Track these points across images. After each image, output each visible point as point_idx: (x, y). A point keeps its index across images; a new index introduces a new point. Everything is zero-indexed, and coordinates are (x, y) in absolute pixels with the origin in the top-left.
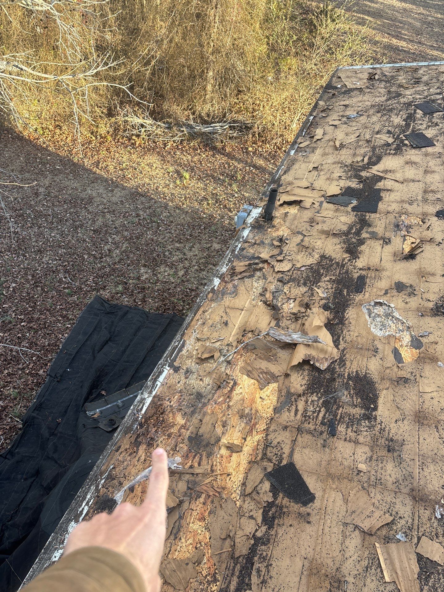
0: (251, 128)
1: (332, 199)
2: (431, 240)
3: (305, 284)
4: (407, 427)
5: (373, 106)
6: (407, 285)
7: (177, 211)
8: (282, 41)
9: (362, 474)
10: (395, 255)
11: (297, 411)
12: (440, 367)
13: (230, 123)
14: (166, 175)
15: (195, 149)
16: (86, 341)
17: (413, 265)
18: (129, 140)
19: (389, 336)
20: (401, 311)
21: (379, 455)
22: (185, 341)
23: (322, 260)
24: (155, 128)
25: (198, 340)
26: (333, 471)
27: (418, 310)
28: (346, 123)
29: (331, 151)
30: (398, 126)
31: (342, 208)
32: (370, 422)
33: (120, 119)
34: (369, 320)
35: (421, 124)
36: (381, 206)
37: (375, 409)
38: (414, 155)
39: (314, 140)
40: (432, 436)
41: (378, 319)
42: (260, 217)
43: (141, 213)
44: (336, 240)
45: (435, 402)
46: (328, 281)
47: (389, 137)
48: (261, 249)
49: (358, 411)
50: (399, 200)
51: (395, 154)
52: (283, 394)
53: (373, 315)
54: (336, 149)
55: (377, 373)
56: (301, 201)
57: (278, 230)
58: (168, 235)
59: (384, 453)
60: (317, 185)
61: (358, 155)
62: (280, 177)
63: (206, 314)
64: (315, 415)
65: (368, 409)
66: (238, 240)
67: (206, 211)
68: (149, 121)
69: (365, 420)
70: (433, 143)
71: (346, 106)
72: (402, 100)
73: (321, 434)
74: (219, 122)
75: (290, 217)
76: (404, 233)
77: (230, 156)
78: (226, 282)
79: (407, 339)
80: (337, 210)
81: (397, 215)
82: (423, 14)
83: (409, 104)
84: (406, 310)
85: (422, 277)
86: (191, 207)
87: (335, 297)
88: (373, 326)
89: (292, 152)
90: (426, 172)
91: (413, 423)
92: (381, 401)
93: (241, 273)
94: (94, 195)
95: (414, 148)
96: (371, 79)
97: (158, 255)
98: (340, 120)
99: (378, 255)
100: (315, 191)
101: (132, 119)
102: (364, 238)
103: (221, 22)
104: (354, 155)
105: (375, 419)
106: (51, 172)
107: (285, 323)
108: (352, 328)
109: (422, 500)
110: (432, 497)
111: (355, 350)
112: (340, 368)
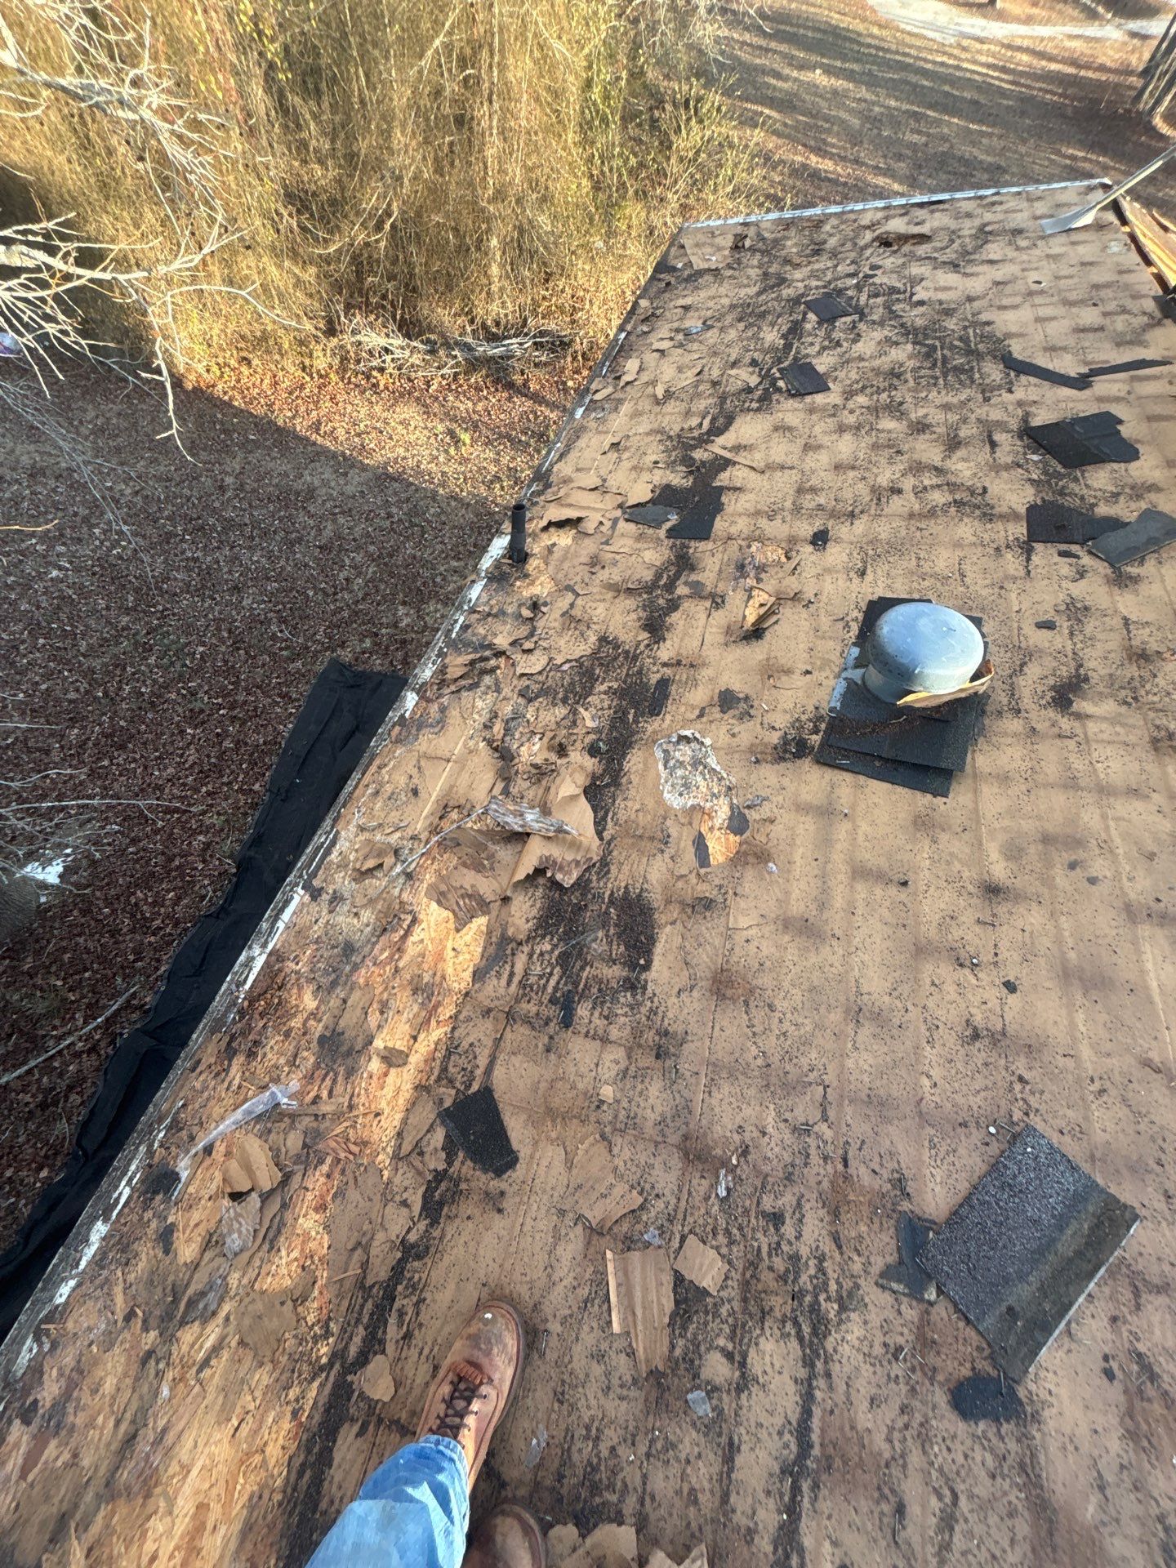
1: (635, 513)
2: (796, 597)
3: (565, 701)
4: (696, 1005)
5: (732, 307)
6: (741, 696)
9: (605, 1107)
10: (729, 630)
11: (512, 974)
12: (770, 873)
17: (756, 652)
19: (693, 807)
20: (722, 752)
21: (640, 1065)
23: (600, 648)
26: (556, 1102)
27: (751, 749)
28: (681, 345)
29: (647, 407)
30: (773, 349)
31: (651, 531)
32: (634, 996)
34: (664, 774)
35: (812, 345)
36: (718, 525)
37: (647, 967)
38: (790, 411)
39: (621, 384)
40: (737, 1022)
41: (679, 772)
42: (504, 557)
44: (631, 603)
45: (752, 948)
46: (605, 693)
47: (752, 373)
48: (498, 626)
49: (614, 973)
50: (752, 510)
51: (758, 410)
52: (493, 940)
53: (672, 763)
54: (657, 401)
55: (659, 890)
56: (580, 519)
57: (532, 583)
59: (647, 1060)
60: (613, 481)
61: (692, 416)
63: (384, 771)
64: (542, 982)
65: (633, 965)
66: (460, 607)
69: (626, 990)
70: (826, 384)
71: (686, 308)
72: (785, 292)
73: (547, 1024)
75: (557, 554)
76: (750, 582)
78: (428, 701)
79: (723, 813)
80: (640, 537)
81: (744, 543)
83: (796, 301)
84: (730, 751)
85: (769, 677)
87: (611, 728)
88: (668, 787)
89: (579, 413)
90: (807, 448)
91: (708, 994)
92: (659, 949)
93: (456, 680)
95: (793, 396)
96: (737, 248)
98: (672, 338)
99: (699, 632)
100: (607, 496)
102: (679, 597)
104: (688, 413)
105: (645, 988)
107: (518, 786)
108: (632, 793)
109: (698, 1158)
110: (718, 1152)
111: (630, 841)
112: (598, 880)
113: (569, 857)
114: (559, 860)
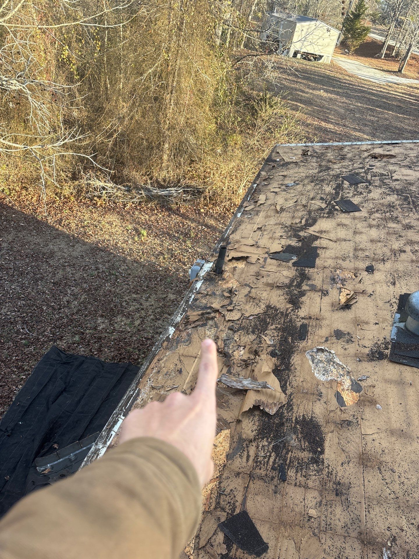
0: (202, 193)
1: (275, 256)
2: (363, 292)
3: (253, 332)
4: (352, 470)
5: (307, 177)
6: (345, 332)
7: (135, 265)
8: (228, 122)
9: (313, 520)
10: (333, 305)
11: (248, 457)
12: (378, 409)
13: (184, 188)
14: (125, 232)
15: (152, 210)
16: (41, 392)
17: (349, 315)
18: (91, 200)
19: (332, 381)
20: (341, 357)
21: (328, 499)
22: (140, 390)
23: (268, 310)
24: (115, 190)
25: (153, 388)
26: (285, 518)
27: (356, 355)
28: (285, 191)
29: (273, 214)
30: (329, 194)
31: (284, 263)
32: (318, 466)
33: (83, 182)
34: (313, 366)
35: (349, 193)
36: (318, 262)
37: (322, 452)
38: (344, 218)
39: (258, 204)
40: (376, 478)
41: (321, 365)
42: (211, 271)
43: (100, 266)
44: (280, 292)
45: (376, 443)
46: (274, 329)
47: (322, 203)
48: (213, 300)
49: (306, 455)
50: (334, 257)
51: (328, 217)
52: (235, 440)
53: (316, 361)
54: (277, 212)
55: (321, 417)
56: (247, 257)
57: (227, 282)
58: (126, 286)
59: (332, 497)
60: (261, 243)
61: (296, 218)
62: (229, 236)
63: (161, 362)
64: (266, 460)
65: (315, 452)
66: (191, 291)
67: (162, 264)
68: (110, 185)
69: (313, 463)
70: (359, 208)
71: (284, 176)
72: (331, 173)
73: (272, 480)
74: (174, 187)
75: (238, 271)
76: (339, 285)
77: (184, 216)
78: (180, 331)
79: (347, 383)
80: (279, 265)
81: (333, 270)
82: (346, 103)
83: (337, 176)
84: (345, 356)
85: (358, 325)
86: (148, 261)
87: (281, 345)
88: (316, 371)
89: (239, 215)
90: (355, 233)
91: (358, 465)
92: (327, 444)
93: (194, 322)
94: (56, 250)
95: (344, 212)
96: (304, 154)
97: (115, 306)
98: (279, 188)
99: (318, 305)
100: (259, 249)
101: (94, 183)
102: (304, 290)
103: (176, 104)
104: (293, 217)
105: (323, 462)
106: (15, 228)
107: (236, 369)
108: (298, 374)
109: (369, 543)
110: (379, 540)
111: (301, 395)
112: (288, 413)
113: (271, 401)
114: (266, 402)
